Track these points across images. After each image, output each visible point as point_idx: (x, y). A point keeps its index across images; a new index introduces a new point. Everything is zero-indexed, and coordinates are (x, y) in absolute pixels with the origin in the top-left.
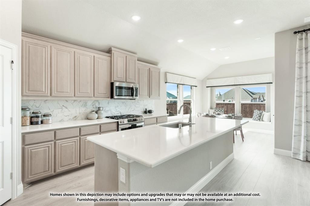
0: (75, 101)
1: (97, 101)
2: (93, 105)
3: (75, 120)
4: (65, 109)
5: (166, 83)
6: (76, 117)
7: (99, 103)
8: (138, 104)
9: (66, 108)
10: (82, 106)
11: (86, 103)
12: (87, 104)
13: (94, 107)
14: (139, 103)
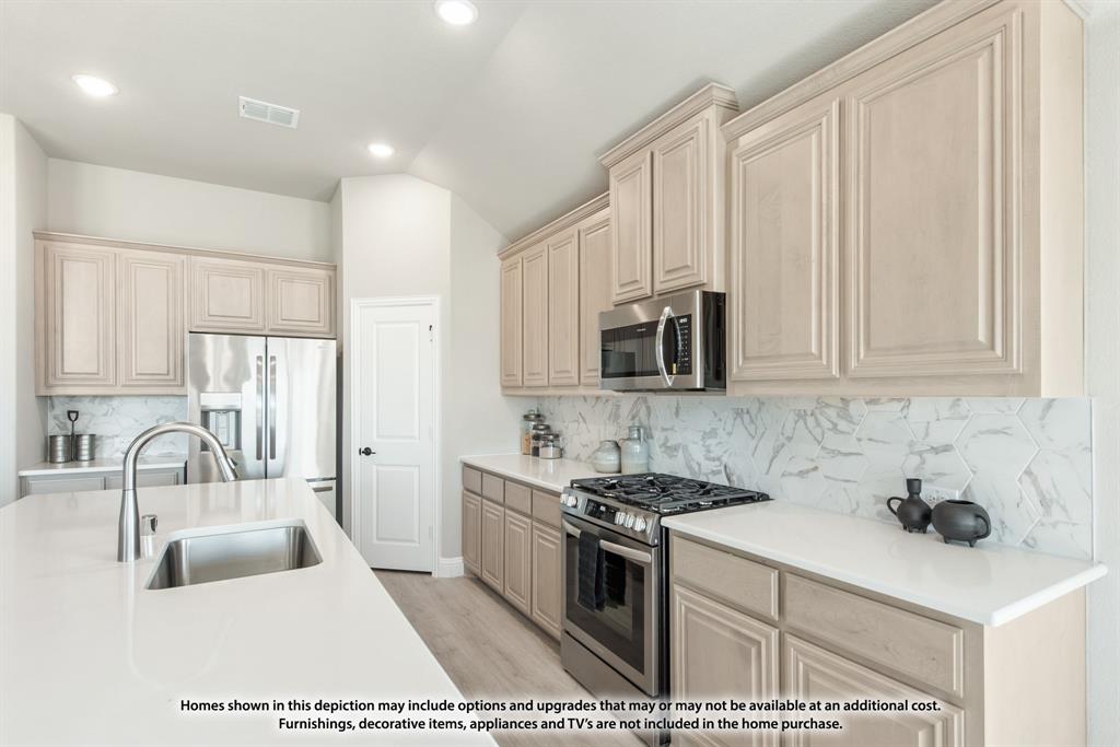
4: (582, 425)
7: (649, 411)
9: (585, 421)
11: (618, 407)
12: (621, 411)
14: (849, 419)
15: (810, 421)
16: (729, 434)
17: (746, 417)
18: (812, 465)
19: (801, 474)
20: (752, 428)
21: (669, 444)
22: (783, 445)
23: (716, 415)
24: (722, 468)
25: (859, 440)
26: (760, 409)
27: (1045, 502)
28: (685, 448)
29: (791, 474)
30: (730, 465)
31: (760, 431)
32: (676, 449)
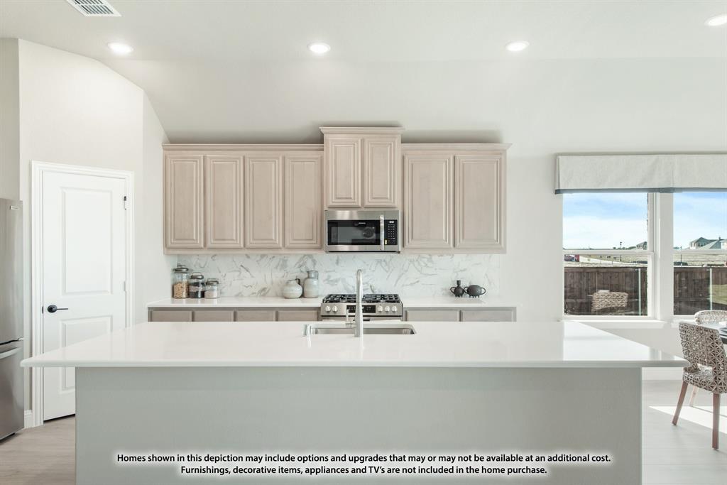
0: (263, 256)
1: (310, 256)
2: (300, 266)
3: (264, 295)
4: (244, 273)
5: (558, 192)
6: (264, 289)
7: (314, 262)
8: (429, 264)
9: (247, 270)
10: (276, 268)
11: (285, 261)
12: (288, 263)
13: (303, 269)
14: (432, 262)
15: (416, 263)
16: (374, 271)
17: (384, 263)
18: (417, 280)
19: (412, 284)
20: (386, 268)
21: (332, 279)
22: (403, 274)
23: (364, 262)
24: (369, 287)
25: (436, 269)
26: (391, 260)
28: (344, 280)
29: (407, 285)
30: (374, 284)
31: (391, 270)
32: (337, 281)
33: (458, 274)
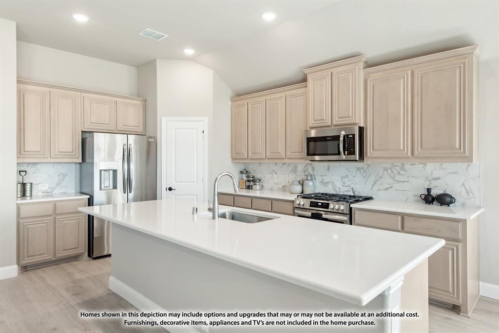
0: (284, 164)
1: (311, 164)
2: (305, 172)
3: (284, 190)
4: (275, 175)
6: (284, 186)
7: (313, 169)
8: (402, 172)
9: (276, 173)
10: (291, 172)
11: (296, 167)
12: (298, 169)
14: (405, 170)
15: (389, 171)
16: (354, 177)
17: (362, 170)
18: (390, 186)
19: (386, 189)
20: (364, 174)
21: (324, 181)
22: (378, 180)
23: (348, 170)
24: (351, 189)
25: (408, 177)
26: (368, 168)
27: (467, 193)
28: (333, 183)
29: (381, 190)
30: (355, 188)
31: (368, 176)
32: (328, 183)
33: (431, 183)
